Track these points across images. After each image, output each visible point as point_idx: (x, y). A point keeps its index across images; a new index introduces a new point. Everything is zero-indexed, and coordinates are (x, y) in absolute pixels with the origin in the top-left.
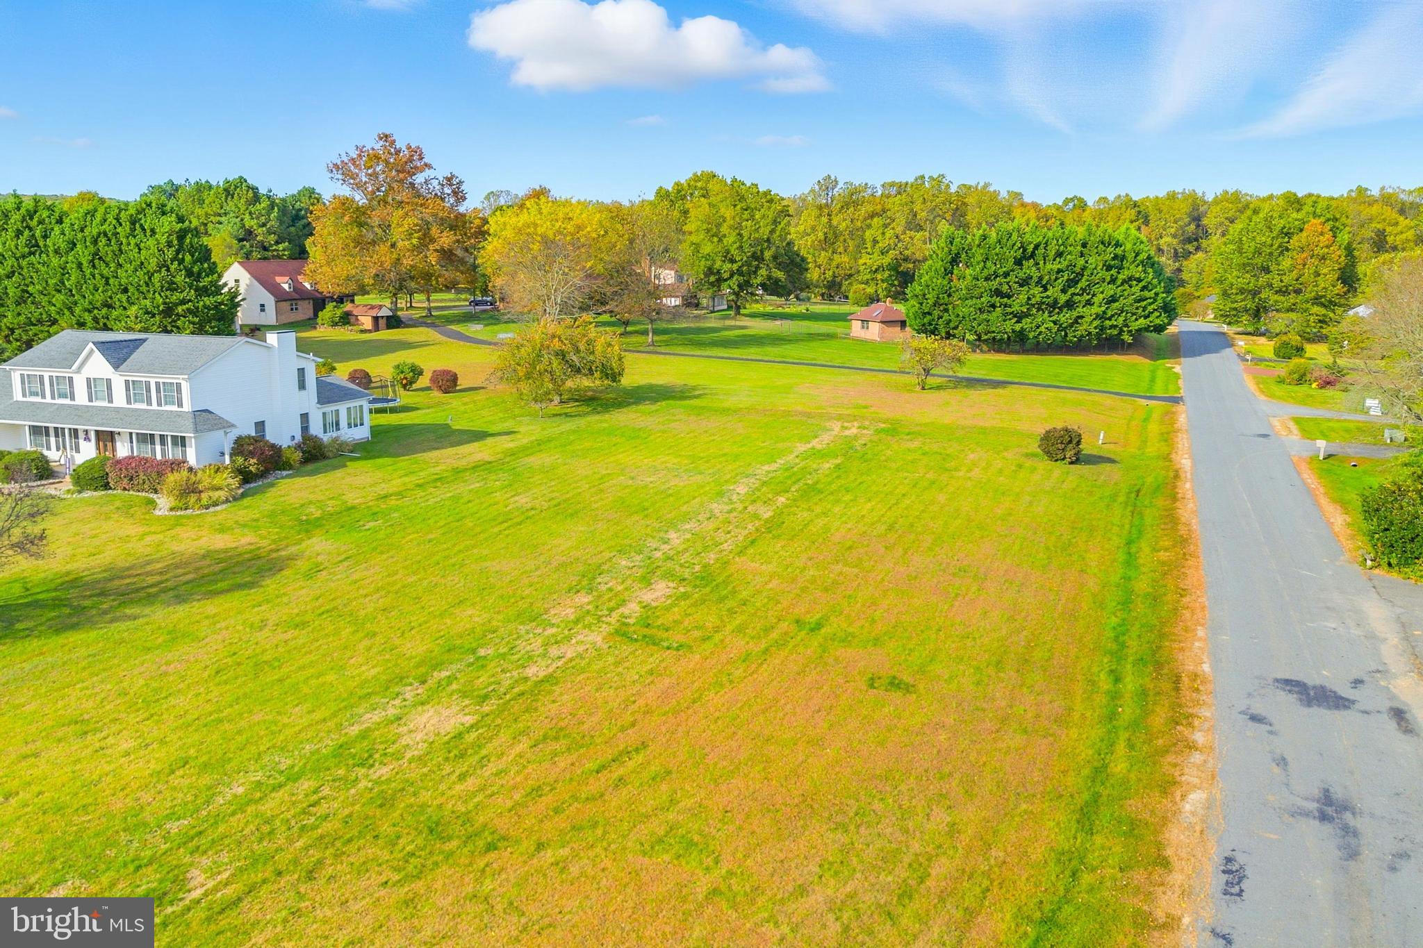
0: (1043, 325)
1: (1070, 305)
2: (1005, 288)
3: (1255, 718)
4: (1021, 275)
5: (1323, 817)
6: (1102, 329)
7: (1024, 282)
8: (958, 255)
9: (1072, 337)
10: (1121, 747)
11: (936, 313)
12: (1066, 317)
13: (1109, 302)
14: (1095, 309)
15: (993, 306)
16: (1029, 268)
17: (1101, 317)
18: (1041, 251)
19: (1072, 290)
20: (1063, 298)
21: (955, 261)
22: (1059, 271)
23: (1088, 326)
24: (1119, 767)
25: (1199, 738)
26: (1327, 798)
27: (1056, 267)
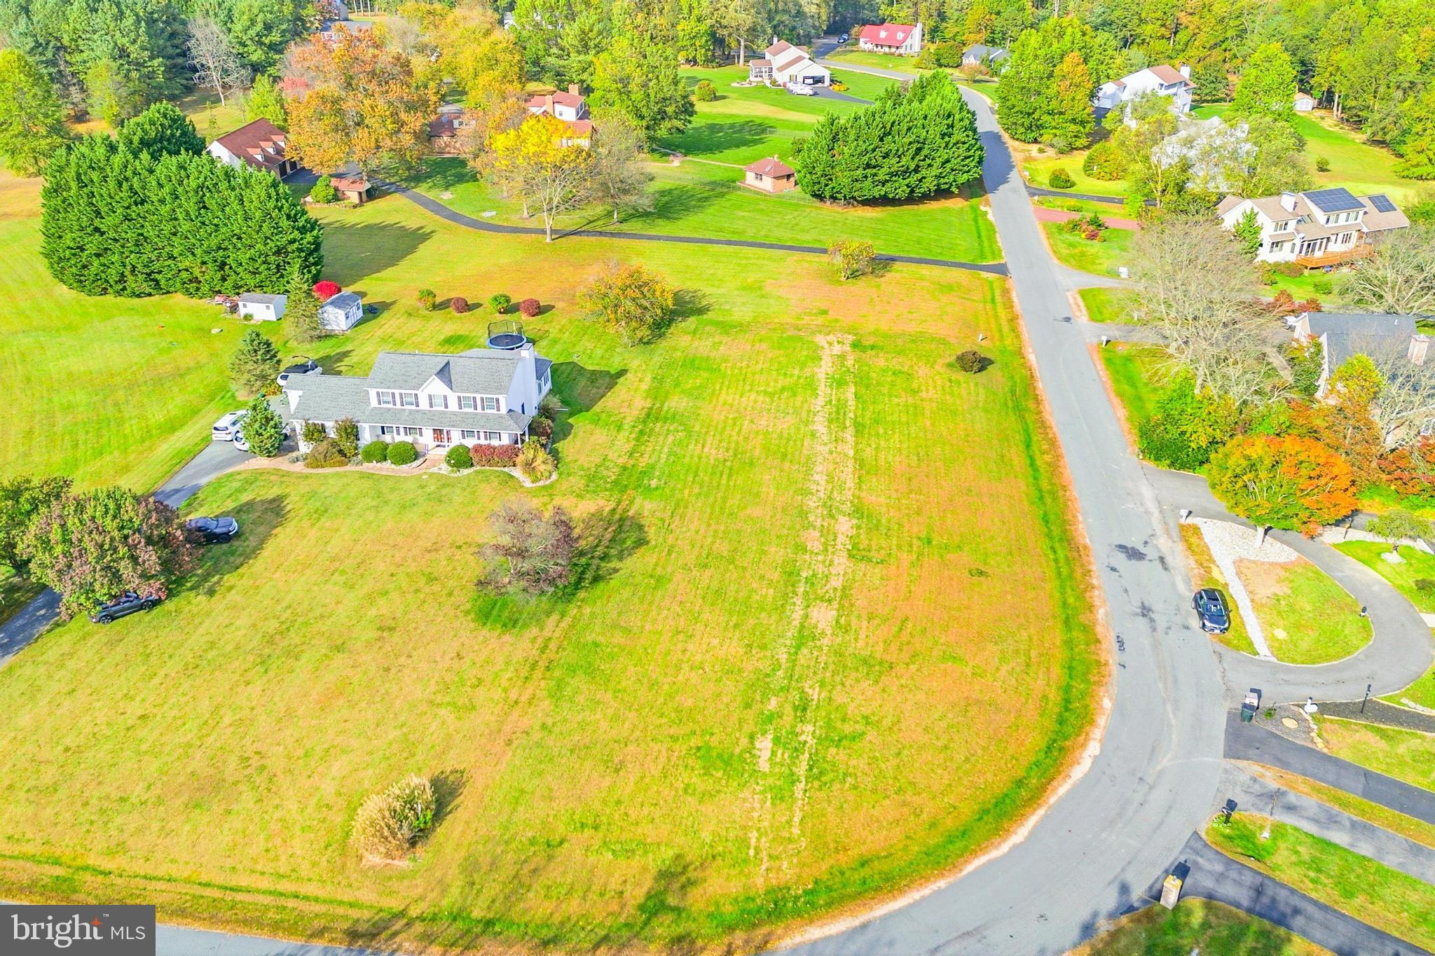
0: (900, 188)
1: (916, 170)
2: (873, 162)
3: (1113, 569)
4: (884, 150)
5: (1144, 615)
6: (938, 185)
7: (886, 156)
8: (837, 134)
9: (918, 192)
10: (1069, 590)
11: (823, 180)
12: (913, 179)
13: (944, 164)
14: (935, 172)
15: (866, 177)
16: (888, 145)
17: (938, 177)
18: (896, 128)
19: (918, 158)
20: (912, 166)
21: (835, 139)
22: (910, 143)
23: (929, 185)
24: (1071, 600)
25: (1095, 582)
26: (1144, 607)
27: (907, 140)
